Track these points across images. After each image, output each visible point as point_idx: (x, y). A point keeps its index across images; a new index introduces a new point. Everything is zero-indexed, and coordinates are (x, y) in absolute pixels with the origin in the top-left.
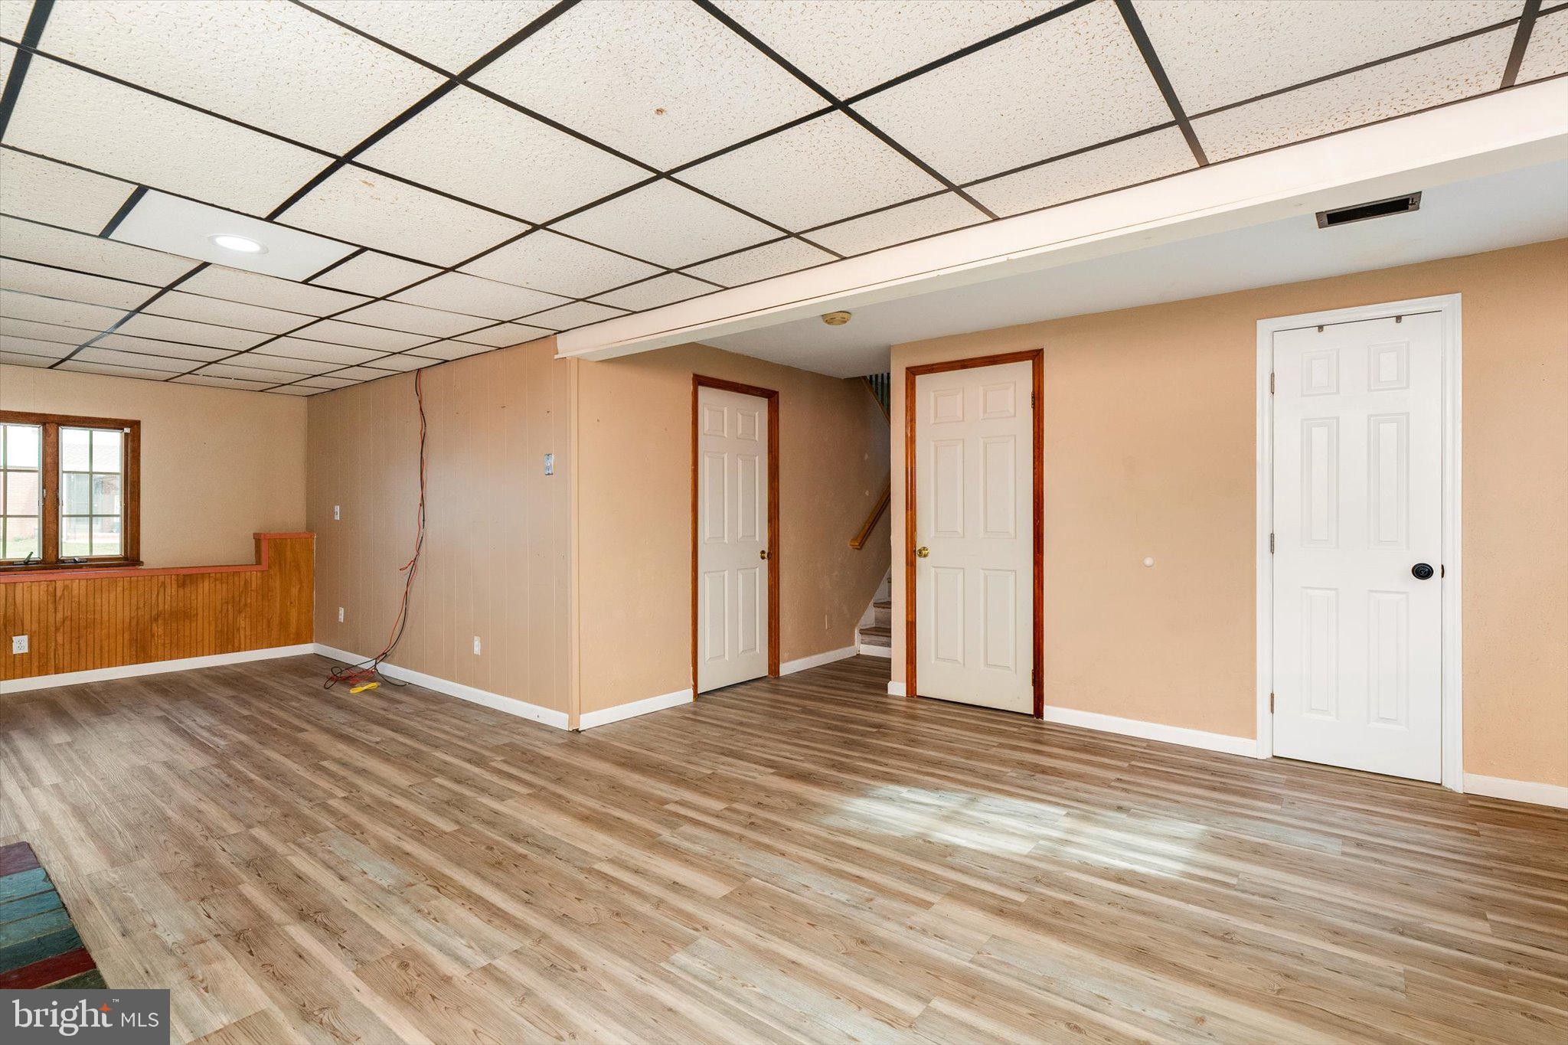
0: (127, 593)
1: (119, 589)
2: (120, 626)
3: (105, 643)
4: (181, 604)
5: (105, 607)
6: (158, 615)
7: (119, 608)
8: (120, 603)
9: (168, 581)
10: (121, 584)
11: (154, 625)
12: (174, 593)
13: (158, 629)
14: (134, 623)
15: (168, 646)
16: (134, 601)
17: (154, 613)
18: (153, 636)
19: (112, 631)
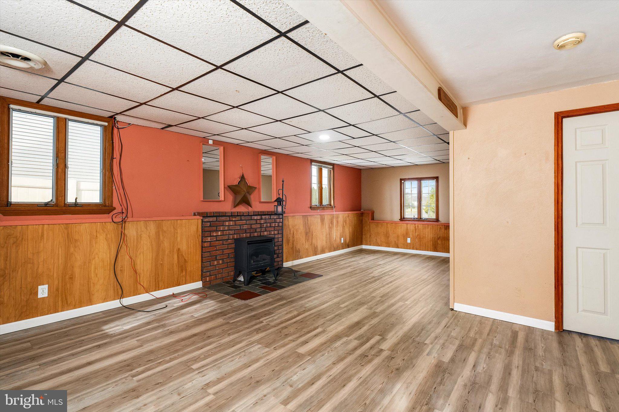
0: (431, 229)
1: (430, 228)
2: (430, 240)
3: (426, 244)
4: (446, 235)
5: (426, 233)
6: (439, 238)
7: (430, 234)
8: (430, 231)
9: (442, 227)
10: (430, 227)
11: (438, 241)
12: (444, 231)
13: (439, 242)
14: (433, 239)
15: (442, 248)
16: (433, 233)
17: (438, 237)
18: (438, 244)
19: (428, 240)
